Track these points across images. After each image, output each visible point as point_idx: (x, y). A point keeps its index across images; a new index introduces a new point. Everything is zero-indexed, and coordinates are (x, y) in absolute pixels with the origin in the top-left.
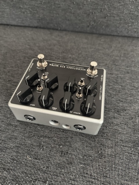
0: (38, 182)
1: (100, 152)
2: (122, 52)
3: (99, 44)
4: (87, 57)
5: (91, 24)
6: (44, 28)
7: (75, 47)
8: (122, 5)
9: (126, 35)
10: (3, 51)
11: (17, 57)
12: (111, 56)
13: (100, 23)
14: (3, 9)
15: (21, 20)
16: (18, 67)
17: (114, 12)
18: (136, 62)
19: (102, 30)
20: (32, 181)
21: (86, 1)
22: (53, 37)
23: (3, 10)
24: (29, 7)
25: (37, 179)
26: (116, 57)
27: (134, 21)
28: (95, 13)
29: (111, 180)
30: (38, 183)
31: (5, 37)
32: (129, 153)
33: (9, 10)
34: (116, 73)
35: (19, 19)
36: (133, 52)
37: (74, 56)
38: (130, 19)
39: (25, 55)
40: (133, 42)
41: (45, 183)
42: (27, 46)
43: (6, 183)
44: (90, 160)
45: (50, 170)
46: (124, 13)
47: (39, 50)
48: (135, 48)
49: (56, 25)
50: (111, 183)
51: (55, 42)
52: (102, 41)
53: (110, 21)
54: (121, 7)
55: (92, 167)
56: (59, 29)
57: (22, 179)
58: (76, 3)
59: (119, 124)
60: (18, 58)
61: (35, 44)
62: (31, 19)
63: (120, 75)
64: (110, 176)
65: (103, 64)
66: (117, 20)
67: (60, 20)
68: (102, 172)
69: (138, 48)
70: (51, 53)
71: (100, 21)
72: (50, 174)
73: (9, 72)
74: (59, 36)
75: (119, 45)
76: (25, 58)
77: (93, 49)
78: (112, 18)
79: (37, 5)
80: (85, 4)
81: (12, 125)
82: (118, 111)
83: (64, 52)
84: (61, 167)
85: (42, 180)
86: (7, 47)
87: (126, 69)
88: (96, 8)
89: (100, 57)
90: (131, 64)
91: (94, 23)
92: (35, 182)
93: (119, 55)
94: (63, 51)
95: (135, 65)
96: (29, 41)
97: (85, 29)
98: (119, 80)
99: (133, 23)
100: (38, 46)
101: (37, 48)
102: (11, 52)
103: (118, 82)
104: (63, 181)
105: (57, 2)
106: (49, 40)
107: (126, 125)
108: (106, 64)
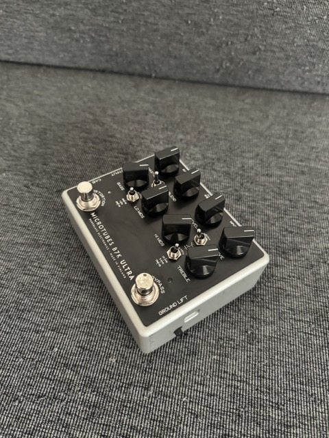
0: (133, 389)
1: (249, 332)
2: (291, 128)
3: (241, 110)
4: (218, 139)
5: (224, 66)
6: (119, 73)
7: (189, 117)
8: (291, 28)
9: (299, 88)
10: (36, 126)
11: (69, 140)
12: (266, 137)
13: (244, 64)
14: (32, 31)
15: (70, 55)
16: (75, 163)
17: (274, 43)
18: (319, 150)
19: (246, 79)
20: (122, 386)
21: (214, 19)
22: (142, 94)
23: (32, 34)
24: (90, 29)
25: (132, 382)
26: (278, 138)
27: (315, 60)
28: (232, 43)
29: (272, 384)
30: (134, 391)
31: (38, 95)
32: (305, 333)
33: (45, 35)
34: (279, 173)
35: (66, 54)
36: (314, 127)
37: (189, 137)
38: (307, 57)
40: (312, 105)
41: (148, 390)
42: (88, 115)
43: (72, 391)
44: (231, 347)
45: (155, 367)
46: (295, 45)
47: (114, 123)
48: (317, 119)
49: (147, 68)
50: (272, 388)
51: (147, 106)
52: (247, 103)
53: (265, 60)
54: (288, 32)
55: (236, 360)
56: (154, 75)
57: (103, 382)
58: (192, 21)
59: (285, 278)
60: (71, 143)
61: (104, 110)
62: (93, 54)
63: (286, 179)
64: (269, 375)
65: (251, 155)
66: (279, 58)
67: (157, 56)
68: (255, 368)
69: (324, 119)
70: (141, 132)
71: (242, 60)
72: (156, 374)
73: (55, 172)
74: (154, 91)
75: (283, 113)
76: (85, 142)
77: (229, 122)
78: (269, 54)
79: (107, 25)
80: (211, 25)
81: (74, 281)
82: (284, 253)
83: (167, 129)
84: (175, 360)
85: (141, 385)
86: (44, 117)
87: (299, 165)
88: (236, 32)
89: (243, 140)
90: (309, 155)
91: (231, 64)
92: (128, 388)
93: (284, 134)
94: (166, 125)
95: (317, 157)
96: (90, 104)
97: (210, 76)
98: (286, 189)
99: (314, 64)
100: (111, 116)
101: (109, 119)
102: (54, 128)
103: (283, 192)
104: (180, 386)
105: (151, 20)
106: (134, 101)
107: (299, 279)
108: (258, 155)
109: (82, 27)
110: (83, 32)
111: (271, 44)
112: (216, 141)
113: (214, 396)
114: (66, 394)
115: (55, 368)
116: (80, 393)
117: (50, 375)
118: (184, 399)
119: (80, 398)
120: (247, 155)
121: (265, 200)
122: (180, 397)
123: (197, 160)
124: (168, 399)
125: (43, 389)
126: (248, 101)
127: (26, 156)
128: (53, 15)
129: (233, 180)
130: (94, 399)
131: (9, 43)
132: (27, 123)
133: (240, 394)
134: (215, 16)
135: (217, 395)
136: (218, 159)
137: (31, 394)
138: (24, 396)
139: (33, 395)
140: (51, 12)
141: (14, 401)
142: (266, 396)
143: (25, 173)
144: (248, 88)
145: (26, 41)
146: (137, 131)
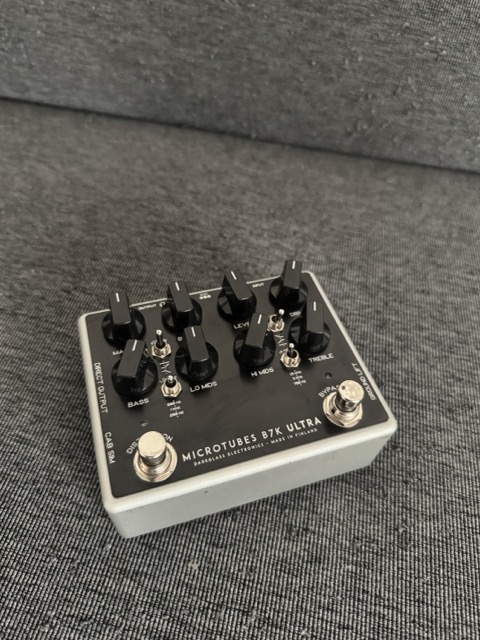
0: (225, 613)
1: (400, 531)
2: (454, 223)
3: (382, 193)
4: (348, 234)
5: (359, 128)
6: (203, 130)
7: (306, 199)
8: (460, 80)
10: (82, 202)
11: (131, 225)
12: (420, 235)
13: (389, 127)
15: (134, 100)
16: (138, 258)
17: (435, 99)
19: (389, 149)
20: (208, 608)
21: (351, 61)
22: (237, 163)
24: (167, 65)
25: (223, 602)
26: (437, 238)
28: (374, 96)
29: (436, 613)
30: (227, 616)
31: (84, 155)
33: (100, 69)
34: (440, 290)
35: (128, 98)
37: (306, 230)
39: (155, 219)
41: (247, 616)
42: (158, 189)
43: (132, 613)
44: (373, 553)
45: (258, 578)
46: (466, 104)
47: (198, 204)
49: (245, 125)
50: (436, 620)
51: (244, 180)
52: (390, 184)
53: (420, 123)
54: (456, 85)
55: (381, 573)
56: (254, 135)
57: (178, 601)
58: (317, 62)
59: (452, 449)
60: (133, 229)
61: (182, 183)
62: (167, 100)
63: (450, 299)
64: (432, 600)
65: (398, 260)
66: (440, 122)
67: (261, 108)
68: (410, 587)
70: (236, 218)
71: (387, 121)
72: (260, 590)
73: (110, 272)
74: (254, 159)
75: (443, 201)
76: (155, 230)
77: (364, 210)
78: (426, 114)
79: (193, 61)
80: (345, 69)
82: (450, 410)
83: (274, 215)
84: (289, 569)
85: (237, 607)
86: (94, 188)
87: (468, 280)
88: (380, 82)
89: (386, 237)
91: (369, 127)
92: (217, 611)
93: (445, 231)
94: (272, 211)
96: (161, 173)
97: (337, 142)
98: (451, 315)
100: (191, 192)
101: (190, 197)
102: (109, 205)
103: (446, 319)
104: (297, 612)
105: (258, 57)
106: (226, 172)
107: (473, 451)
108: (408, 261)
109: (156, 61)
110: (155, 68)
111: (431, 102)
112: (346, 237)
113: (348, 629)
114: (123, 617)
115: (106, 576)
116: (144, 616)
117: (98, 585)
118: (303, 633)
119: (144, 625)
120: (393, 260)
121: (421, 329)
122: (297, 628)
123: (319, 264)
124: (278, 631)
125: (87, 608)
126: (391, 181)
127: (66, 244)
128: (115, 42)
129: (372, 296)
130: (165, 627)
131: (45, 77)
132: (69, 196)
133: (388, 628)
134: (353, 56)
135: (352, 629)
136: (351, 265)
137: (69, 615)
138: (58, 618)
139: (73, 616)
140: (112, 37)
141: (42, 624)
142: (427, 632)
143: (63, 271)
144: (390, 161)
145: (71, 76)
146: (230, 216)
